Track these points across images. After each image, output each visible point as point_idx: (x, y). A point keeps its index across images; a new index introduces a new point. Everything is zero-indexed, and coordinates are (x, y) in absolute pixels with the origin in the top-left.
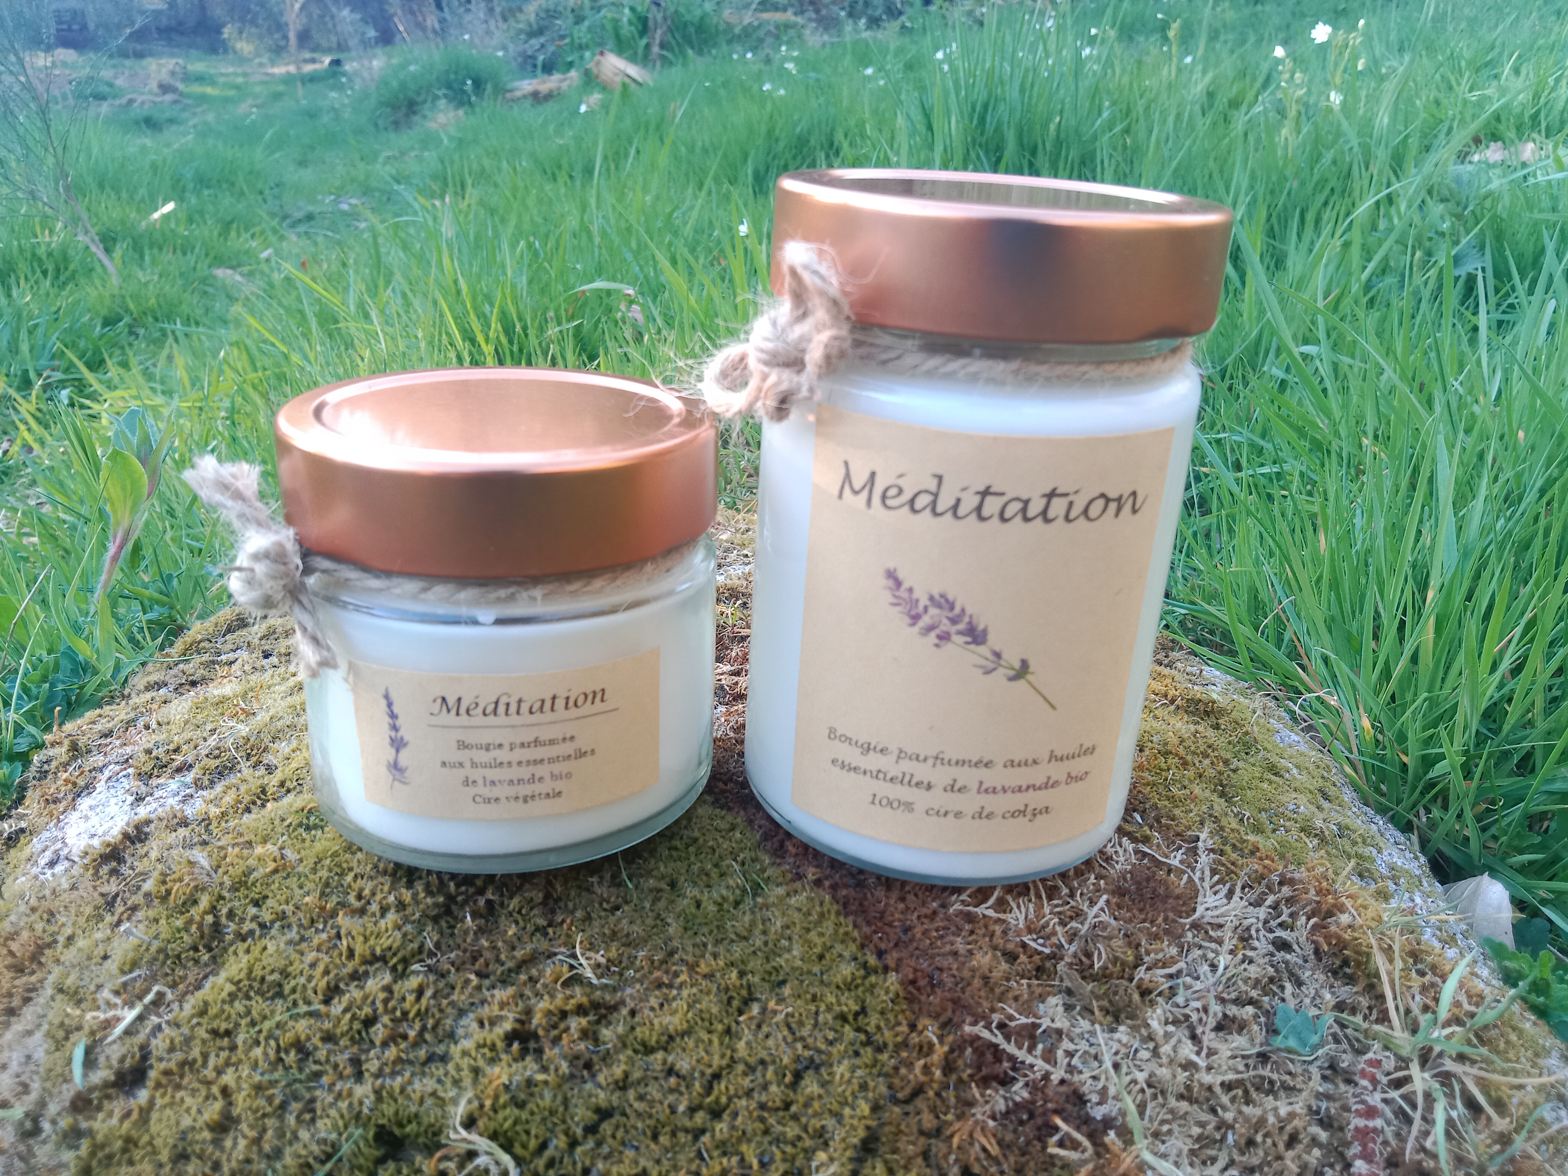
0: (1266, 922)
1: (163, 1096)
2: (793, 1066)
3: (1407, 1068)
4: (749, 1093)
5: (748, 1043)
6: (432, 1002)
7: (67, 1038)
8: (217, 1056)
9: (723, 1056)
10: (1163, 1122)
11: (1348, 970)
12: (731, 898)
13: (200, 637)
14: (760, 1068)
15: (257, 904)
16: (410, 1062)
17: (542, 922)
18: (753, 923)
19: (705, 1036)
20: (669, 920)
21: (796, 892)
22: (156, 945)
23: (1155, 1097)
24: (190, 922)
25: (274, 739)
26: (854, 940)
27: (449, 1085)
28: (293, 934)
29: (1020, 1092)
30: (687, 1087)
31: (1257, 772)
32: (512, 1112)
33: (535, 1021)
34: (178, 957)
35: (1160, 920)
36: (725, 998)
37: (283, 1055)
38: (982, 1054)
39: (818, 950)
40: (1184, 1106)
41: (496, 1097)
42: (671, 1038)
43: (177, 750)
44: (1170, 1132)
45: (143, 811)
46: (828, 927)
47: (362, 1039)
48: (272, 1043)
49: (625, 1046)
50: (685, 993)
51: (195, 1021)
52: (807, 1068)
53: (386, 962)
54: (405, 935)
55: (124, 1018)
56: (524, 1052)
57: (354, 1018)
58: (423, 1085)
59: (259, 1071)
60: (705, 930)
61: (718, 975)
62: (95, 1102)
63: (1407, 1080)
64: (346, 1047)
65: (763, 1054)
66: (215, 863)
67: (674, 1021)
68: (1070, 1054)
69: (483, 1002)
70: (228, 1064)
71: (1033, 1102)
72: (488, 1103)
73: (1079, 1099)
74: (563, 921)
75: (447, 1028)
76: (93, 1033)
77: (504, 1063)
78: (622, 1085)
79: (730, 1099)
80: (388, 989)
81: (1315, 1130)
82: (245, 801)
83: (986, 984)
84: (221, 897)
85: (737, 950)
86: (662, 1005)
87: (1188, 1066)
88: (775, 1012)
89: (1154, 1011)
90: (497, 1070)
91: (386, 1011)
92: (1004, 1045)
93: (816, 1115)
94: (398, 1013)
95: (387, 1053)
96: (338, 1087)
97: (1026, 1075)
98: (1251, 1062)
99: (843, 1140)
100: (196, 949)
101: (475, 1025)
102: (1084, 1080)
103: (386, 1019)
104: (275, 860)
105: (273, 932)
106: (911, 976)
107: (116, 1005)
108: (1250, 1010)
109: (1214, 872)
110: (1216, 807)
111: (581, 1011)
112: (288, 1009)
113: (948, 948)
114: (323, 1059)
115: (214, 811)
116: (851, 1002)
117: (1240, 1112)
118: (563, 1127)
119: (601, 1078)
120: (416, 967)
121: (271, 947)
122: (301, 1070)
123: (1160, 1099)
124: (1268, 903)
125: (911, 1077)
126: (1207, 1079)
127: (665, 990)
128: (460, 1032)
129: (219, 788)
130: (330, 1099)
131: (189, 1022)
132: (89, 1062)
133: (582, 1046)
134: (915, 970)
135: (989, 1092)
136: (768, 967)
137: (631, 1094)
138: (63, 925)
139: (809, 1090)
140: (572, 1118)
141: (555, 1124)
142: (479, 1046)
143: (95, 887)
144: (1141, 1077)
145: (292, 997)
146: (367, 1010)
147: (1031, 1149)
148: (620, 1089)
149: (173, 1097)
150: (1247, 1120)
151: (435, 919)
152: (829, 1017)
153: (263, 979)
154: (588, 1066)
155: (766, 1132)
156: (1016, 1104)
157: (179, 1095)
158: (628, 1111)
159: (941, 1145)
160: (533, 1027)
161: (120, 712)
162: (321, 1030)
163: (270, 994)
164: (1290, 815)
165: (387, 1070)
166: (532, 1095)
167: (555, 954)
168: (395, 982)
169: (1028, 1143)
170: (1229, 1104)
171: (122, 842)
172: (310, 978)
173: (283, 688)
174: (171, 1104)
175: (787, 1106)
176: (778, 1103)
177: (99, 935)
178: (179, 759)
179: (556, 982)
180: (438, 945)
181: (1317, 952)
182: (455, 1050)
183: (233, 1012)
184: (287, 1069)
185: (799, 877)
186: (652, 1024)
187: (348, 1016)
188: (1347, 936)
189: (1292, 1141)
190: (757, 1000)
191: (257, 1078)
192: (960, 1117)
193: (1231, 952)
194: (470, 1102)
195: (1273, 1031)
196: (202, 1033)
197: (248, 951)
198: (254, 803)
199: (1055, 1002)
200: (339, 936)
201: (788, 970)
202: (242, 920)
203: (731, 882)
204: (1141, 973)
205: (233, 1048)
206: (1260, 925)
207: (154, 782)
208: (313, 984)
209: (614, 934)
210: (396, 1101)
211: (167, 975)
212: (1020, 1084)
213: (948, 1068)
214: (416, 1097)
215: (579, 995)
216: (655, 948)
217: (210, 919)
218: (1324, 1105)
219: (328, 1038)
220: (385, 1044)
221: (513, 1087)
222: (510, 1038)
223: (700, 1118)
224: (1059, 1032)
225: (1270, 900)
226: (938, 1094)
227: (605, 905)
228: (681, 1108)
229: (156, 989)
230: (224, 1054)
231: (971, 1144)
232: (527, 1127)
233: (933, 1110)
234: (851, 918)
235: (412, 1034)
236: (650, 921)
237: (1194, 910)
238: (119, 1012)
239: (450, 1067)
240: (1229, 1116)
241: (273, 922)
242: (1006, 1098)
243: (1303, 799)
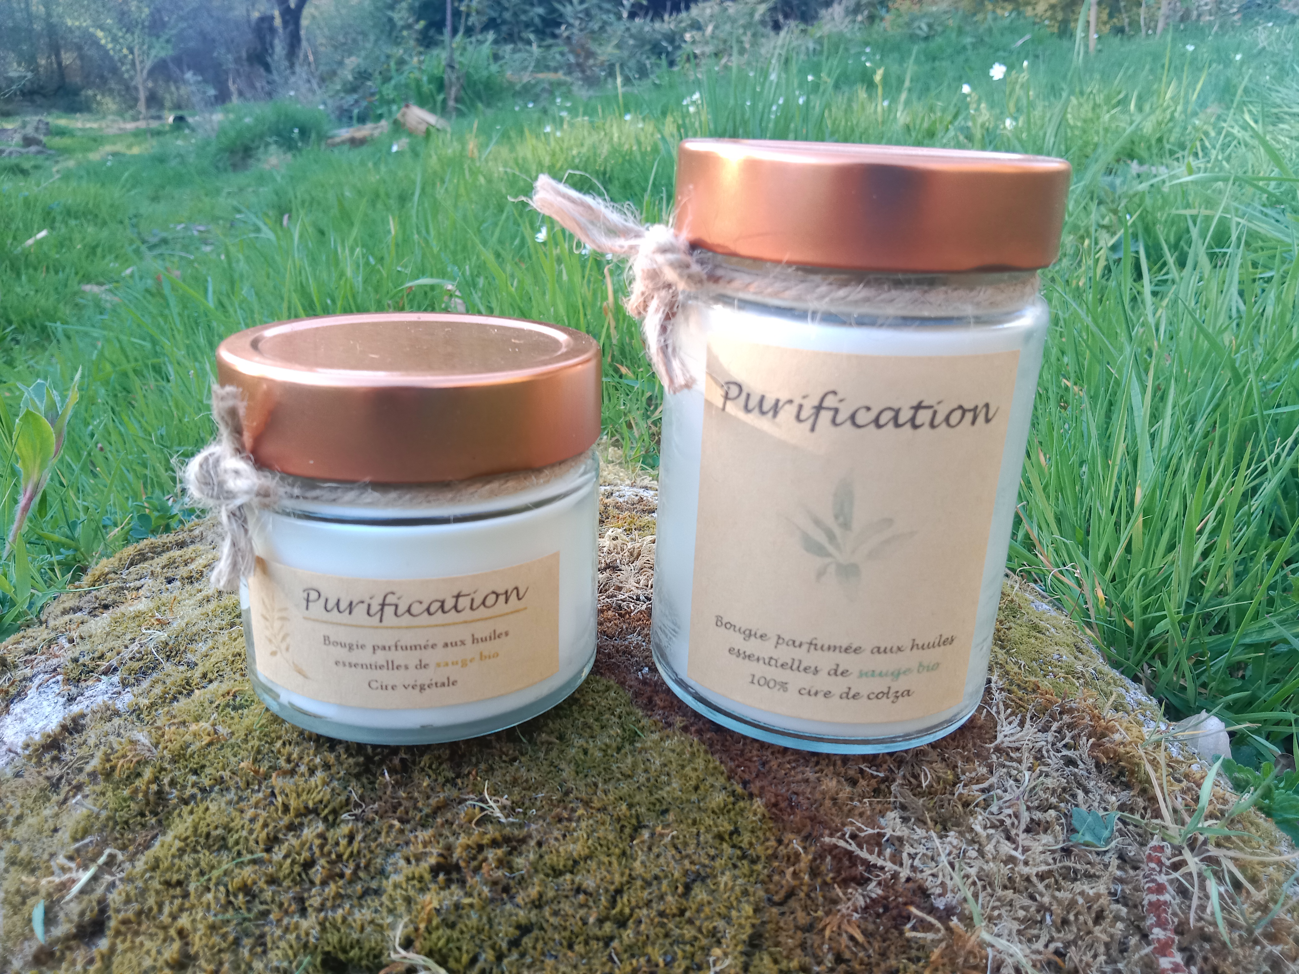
0: (1053, 744)
1: (124, 941)
2: (683, 880)
3: (1181, 854)
4: (648, 904)
5: (643, 863)
6: (363, 845)
7: (24, 903)
8: (171, 903)
9: (622, 875)
10: (994, 908)
11: (1123, 779)
12: (614, 745)
13: (107, 570)
14: (655, 882)
15: (195, 772)
16: (349, 897)
17: (451, 775)
18: (635, 765)
19: (606, 859)
20: (562, 766)
21: (668, 737)
22: (104, 814)
23: (984, 888)
24: (136, 791)
25: (192, 641)
26: (722, 773)
27: (385, 914)
28: (232, 795)
29: (874, 890)
30: (594, 902)
31: (1025, 630)
32: (445, 933)
33: (456, 856)
34: (126, 822)
35: (970, 745)
36: (618, 827)
37: (232, 898)
38: (840, 860)
39: (693, 783)
40: (1009, 893)
41: (429, 921)
42: (576, 862)
43: (101, 657)
44: (1000, 916)
45: (75, 709)
46: (700, 763)
47: (302, 880)
48: (222, 888)
49: (536, 871)
50: (583, 824)
51: (148, 875)
52: (694, 881)
53: (318, 815)
54: (333, 790)
55: (79, 880)
56: (448, 883)
57: (293, 862)
58: (361, 915)
59: (212, 913)
60: (594, 772)
61: (610, 808)
62: (58, 954)
63: (1183, 863)
64: (289, 888)
65: (657, 871)
66: (154, 741)
67: (577, 848)
68: (912, 857)
69: (407, 843)
70: (181, 909)
71: (886, 898)
72: (422, 926)
73: (923, 892)
74: (469, 773)
75: (378, 866)
76: (49, 895)
77: (433, 892)
78: (538, 904)
79: (632, 910)
80: (322, 836)
81: (1116, 907)
82: (172, 692)
83: (835, 804)
84: (162, 769)
85: (625, 787)
86: (564, 836)
87: (1009, 860)
88: (662, 836)
89: (976, 818)
90: (428, 897)
91: (322, 855)
92: (858, 852)
93: (707, 918)
94: (334, 856)
95: (327, 890)
96: (285, 921)
97: (878, 876)
98: (1057, 856)
99: (734, 937)
100: (143, 815)
101: (402, 863)
102: (926, 877)
103: (323, 861)
104: (209, 735)
105: (213, 795)
106: (773, 800)
107: (70, 869)
108: (1052, 812)
109: (1007, 707)
110: (999, 656)
111: (495, 843)
112: (233, 859)
113: (800, 777)
114: (269, 899)
115: (144, 702)
116: (726, 824)
117: (1054, 897)
118: (490, 943)
119: (519, 900)
120: (345, 816)
121: (213, 807)
122: (249, 910)
123: (989, 890)
124: (1053, 728)
125: (784, 882)
126: (1026, 870)
127: (565, 823)
128: (389, 868)
129: (145, 684)
130: (279, 932)
131: (142, 876)
132: (49, 920)
133: (500, 873)
134: (776, 795)
135: (850, 890)
136: (652, 799)
137: (547, 911)
138: (12, 807)
139: (699, 897)
140: (497, 935)
141: (483, 941)
142: (408, 879)
143: (39, 773)
144: (973, 871)
145: (236, 848)
146: (305, 854)
147: (890, 936)
148: (536, 907)
149: (133, 942)
150: (1059, 902)
151: (358, 776)
152: (709, 837)
153: (208, 835)
154: (506, 889)
155: (667, 935)
156: (872, 900)
157: (138, 940)
158: (545, 925)
159: (815, 937)
160: (455, 860)
161: (41, 634)
162: (266, 874)
163: (216, 847)
164: (1056, 663)
165: (329, 904)
166: (460, 916)
167: (466, 800)
168: (328, 830)
169: (887, 931)
170: (1044, 891)
171: (60, 734)
172: (251, 832)
173: (192, 602)
174: (132, 949)
175: (682, 912)
176: (675, 911)
177: (47, 812)
178: (104, 664)
179: (470, 822)
180: (362, 798)
181: (1098, 765)
182: (388, 885)
183: (183, 864)
184: (237, 910)
185: (669, 725)
186: (558, 851)
187: (289, 861)
188: (1121, 750)
189: (1099, 917)
190: (645, 827)
191: (211, 919)
192: (828, 913)
193: (1030, 769)
194: (406, 926)
195: (1072, 830)
196: (156, 884)
197: (191, 812)
198: (180, 693)
199: (892, 815)
200: (273, 794)
201: (670, 800)
202: (184, 787)
203: (612, 732)
204: (960, 789)
205: (186, 895)
206: (1049, 746)
207: (83, 684)
208: (254, 836)
209: (515, 782)
210: (339, 930)
211: (116, 839)
212: (874, 884)
213: (814, 872)
214: (357, 926)
215: (492, 832)
216: (553, 790)
217: (154, 787)
218: (1119, 888)
219: (272, 881)
220: (324, 883)
221: (443, 911)
222: (435, 870)
223: (608, 927)
224: (900, 839)
225: (1055, 726)
226: (808, 895)
227: (504, 757)
228: (591, 920)
229: (107, 851)
230: (177, 902)
231: (840, 935)
232: (458, 944)
233: (805, 908)
234: (717, 756)
235: (348, 872)
236: (545, 768)
237: (995, 737)
238: (74, 875)
239: (384, 898)
240: (1046, 900)
241: (212, 787)
242: (863, 896)
243: (1064, 651)
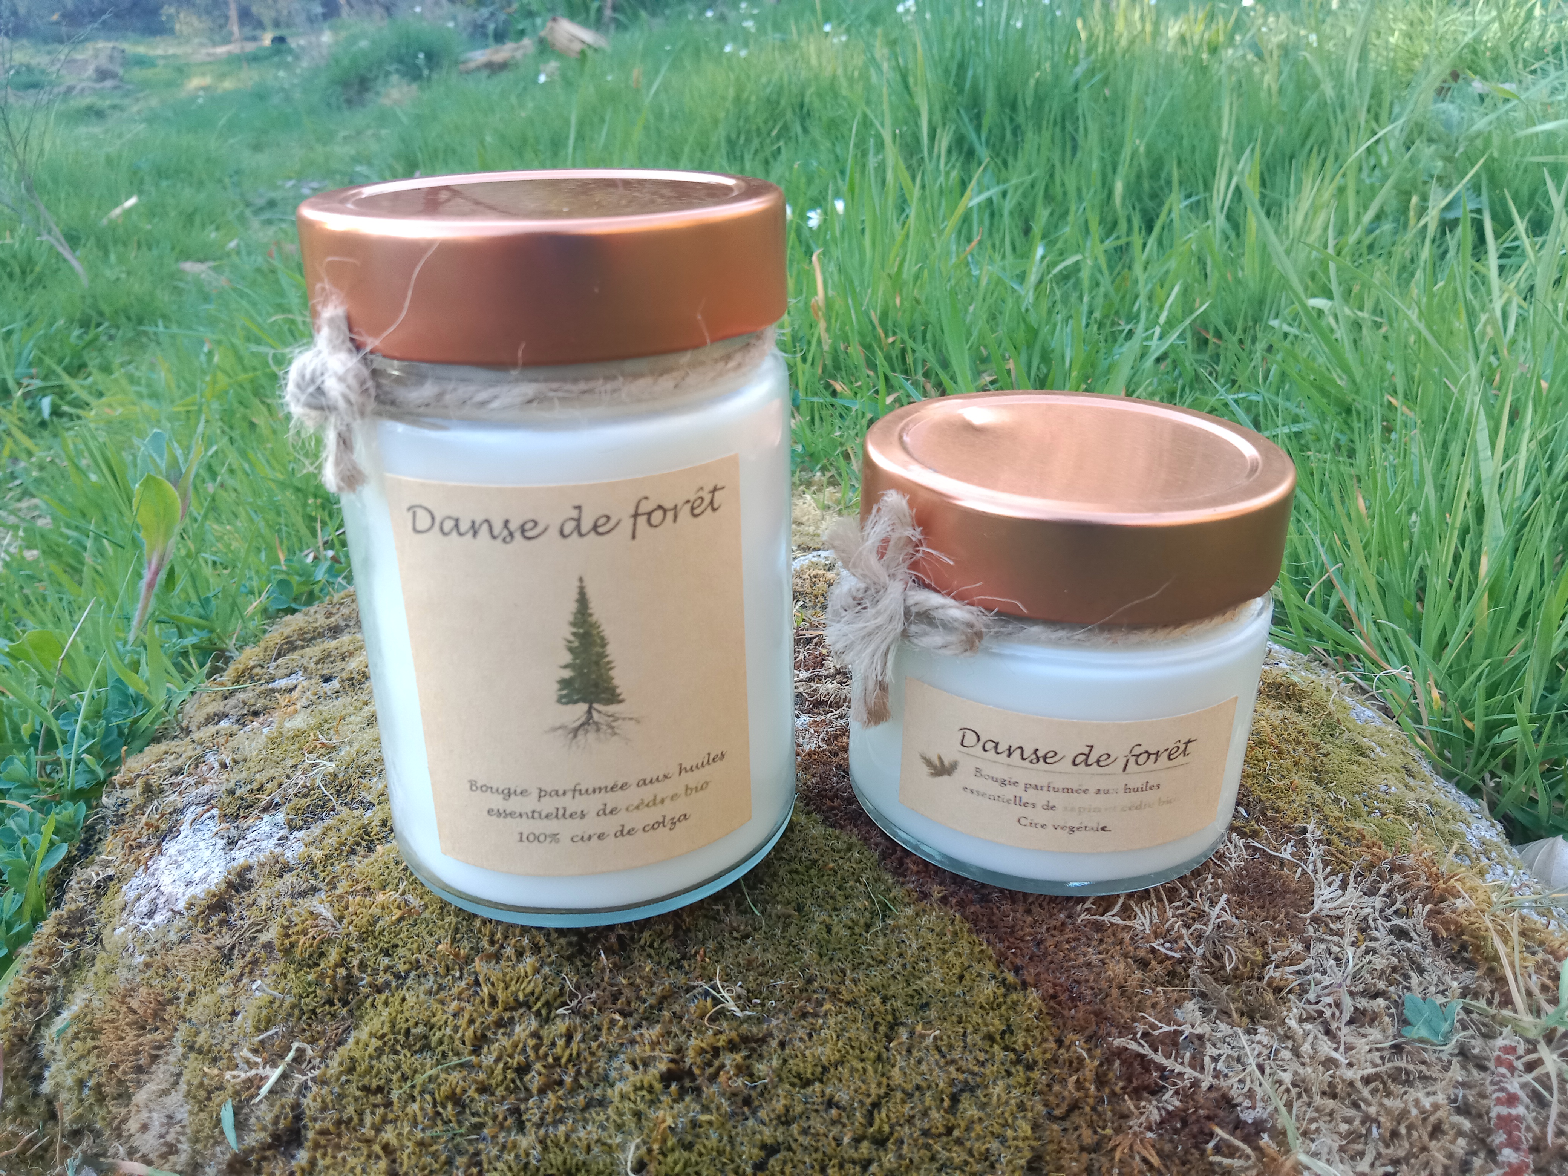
0: (1382, 911)
1: (324, 1155)
2: (949, 1090)
3: (1535, 1050)
4: (910, 1120)
5: (901, 1069)
6: (582, 1046)
7: (209, 1099)
8: (373, 1113)
9: (879, 1085)
10: (1311, 1120)
11: (1466, 955)
12: (862, 921)
13: (252, 663)
14: (917, 1094)
15: (386, 953)
16: (571, 1109)
17: (675, 955)
18: (887, 945)
19: (859, 1066)
20: (803, 947)
21: (924, 911)
22: (289, 1000)
23: (1299, 1096)
24: (322, 975)
25: (363, 775)
26: (990, 958)
27: (612, 1130)
28: (430, 983)
29: (1171, 1100)
30: (848, 1118)
31: (1345, 754)
32: (681, 1155)
33: (688, 1061)
34: (313, 1011)
35: (1282, 916)
36: (871, 1024)
37: (440, 1109)
38: (1131, 1064)
39: (957, 971)
40: (1330, 1103)
41: (664, 1141)
42: (825, 1069)
43: (260, 789)
44: (1318, 1130)
45: (240, 856)
46: (964, 945)
47: (517, 1087)
48: (428, 1097)
49: (781, 1080)
50: (831, 1021)
51: (344, 1078)
52: (962, 1091)
53: (530, 1008)
54: (545, 979)
55: (267, 1078)
56: (683, 1092)
57: (506, 1067)
58: (586, 1134)
59: (420, 1127)
60: (839, 955)
61: (862, 1001)
62: (254, 1164)
63: (1539, 1062)
64: (503, 1098)
65: (918, 1080)
66: (337, 914)
67: (826, 1052)
68: (1215, 1059)
69: (633, 1042)
70: (384, 1120)
71: (1185, 1110)
72: (656, 1147)
73: (1227, 1102)
74: (696, 953)
75: (600, 1070)
76: (237, 1093)
77: (664, 1105)
78: (785, 1120)
79: (892, 1127)
80: (535, 1035)
81: (1457, 1119)
82: (349, 843)
83: (1123, 993)
84: (349, 949)
85: (877, 976)
86: (810, 1036)
87: (1329, 1063)
88: (923, 1037)
89: (1289, 1009)
90: (661, 1113)
91: (538, 1058)
92: (1152, 1055)
93: (978, 1138)
94: (550, 1060)
95: (546, 1102)
96: (501, 1140)
97: (1175, 1084)
98: (1387, 1054)
99: (1010, 1162)
100: (331, 1003)
101: (628, 1067)
102: (1233, 1086)
103: (538, 1066)
104: (399, 907)
105: (409, 982)
106: (1051, 991)
107: (257, 1064)
108: (1380, 1001)
109: (1326, 864)
110: (1316, 795)
111: (732, 1047)
112: (438, 1063)
113: (1081, 960)
114: (481, 1110)
115: (318, 854)
116: (996, 1022)
117: (1381, 1105)
118: (732, 1166)
119: (762, 1114)
120: (561, 1011)
121: (411, 1000)
122: (460, 1123)
123: (1305, 1097)
124: (1382, 892)
125: (1066, 1093)
126: (1349, 1074)
127: (811, 1020)
128: (613, 1074)
129: (317, 829)
130: (495, 1152)
131: (338, 1079)
132: (240, 1125)
133: (739, 1082)
134: (1055, 985)
135: (1143, 1103)
136: (910, 990)
137: (795, 1128)
138: (182, 980)
139: (969, 1113)
140: (740, 1157)
141: (724, 1164)
142: (636, 1089)
143: (208, 940)
144: (1287, 1077)
145: (440, 1049)
146: (518, 1059)
147: (1190, 1157)
148: (783, 1123)
149: (334, 1157)
150: (1388, 1112)
151: (570, 959)
152: (977, 1037)
153: (408, 1031)
154: (747, 1101)
155: (933, 1159)
156: (1169, 1113)
157: (340, 1156)
158: (794, 1146)
159: (1103, 1159)
160: (688, 1065)
161: (185, 748)
162: (475, 1081)
163: (417, 1047)
164: (1382, 796)
165: (549, 1119)
166: (698, 1136)
167: (694, 988)
168: (541, 1027)
169: (1186, 1152)
170: (1369, 1097)
171: (226, 892)
172: (456, 1029)
173: (359, 719)
174: (334, 1166)
175: (949, 1131)
176: (941, 1130)
177: (223, 991)
178: (265, 798)
179: (702, 1017)
180: (578, 988)
181: (1435, 938)
182: (613, 1094)
183: (382, 1067)
184: (446, 1122)
185: (925, 896)
186: (804, 1055)
187: (501, 1065)
188: (1464, 921)
189: (1437, 1131)
190: (902, 1024)
191: (420, 1135)
192: (1118, 1130)
193: (1353, 944)
194: (638, 1147)
195: (1405, 1023)
196: (353, 1090)
197: (386, 1004)
198: (358, 844)
199: (1191, 1006)
200: (477, 983)
201: (930, 993)
202: (375, 972)
203: (858, 905)
204: (1270, 972)
205: (388, 1104)
206: (1377, 914)
207: (241, 822)
208: (459, 1034)
209: (749, 966)
210: (562, 1150)
211: (304, 1030)
212: (1171, 1093)
213: (1101, 1080)
214: (582, 1145)
215: (728, 1031)
216: (794, 976)
217: (342, 972)
218: (1461, 1092)
219: (483, 1089)
220: (542, 1091)
221: (679, 1130)
222: (667, 1078)
223: (865, 1146)
224: (1200, 1037)
225: (1384, 888)
226: (1094, 1109)
227: (735, 934)
228: (846, 1140)
229: (295, 1045)
230: (380, 1111)
231: (1132, 1157)
232: (697, 1169)
233: (1091, 1125)
234: (983, 935)
235: (568, 1080)
236: (782, 948)
237: (1312, 903)
238: (261, 1071)
239: (610, 1111)
240: (1373, 1110)
241: (408, 973)
242: (1158, 1108)
243: (1392, 779)
